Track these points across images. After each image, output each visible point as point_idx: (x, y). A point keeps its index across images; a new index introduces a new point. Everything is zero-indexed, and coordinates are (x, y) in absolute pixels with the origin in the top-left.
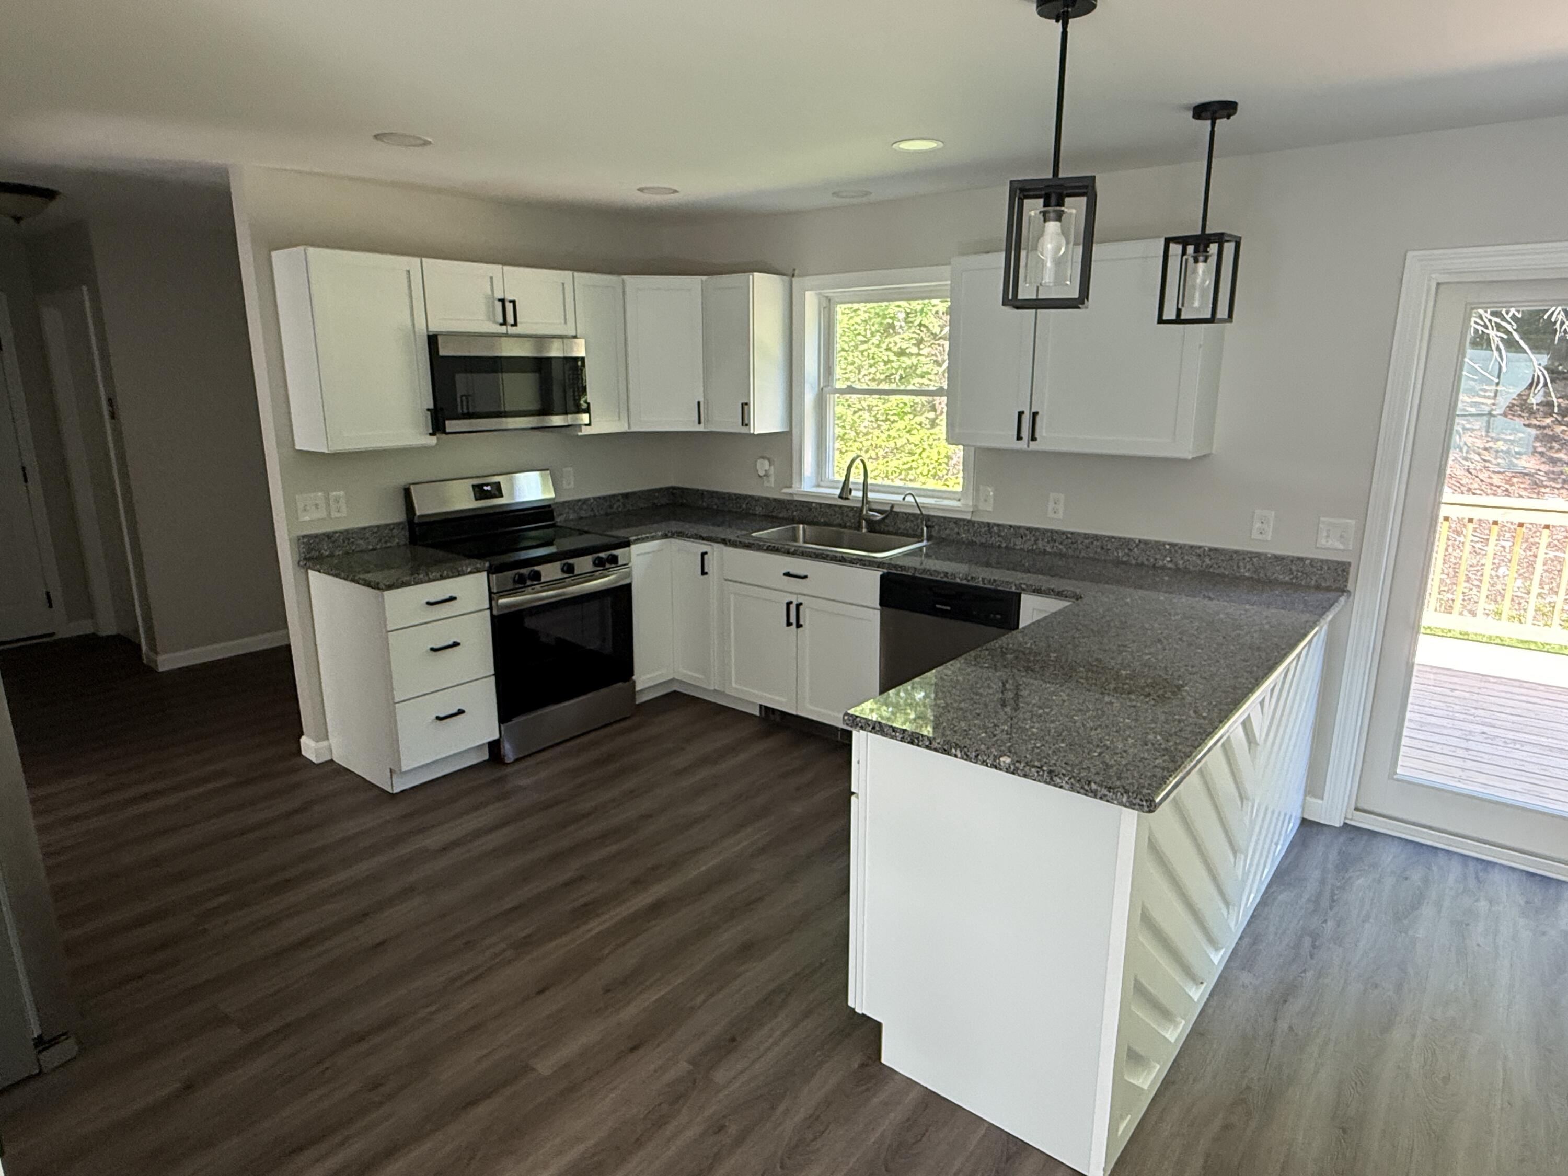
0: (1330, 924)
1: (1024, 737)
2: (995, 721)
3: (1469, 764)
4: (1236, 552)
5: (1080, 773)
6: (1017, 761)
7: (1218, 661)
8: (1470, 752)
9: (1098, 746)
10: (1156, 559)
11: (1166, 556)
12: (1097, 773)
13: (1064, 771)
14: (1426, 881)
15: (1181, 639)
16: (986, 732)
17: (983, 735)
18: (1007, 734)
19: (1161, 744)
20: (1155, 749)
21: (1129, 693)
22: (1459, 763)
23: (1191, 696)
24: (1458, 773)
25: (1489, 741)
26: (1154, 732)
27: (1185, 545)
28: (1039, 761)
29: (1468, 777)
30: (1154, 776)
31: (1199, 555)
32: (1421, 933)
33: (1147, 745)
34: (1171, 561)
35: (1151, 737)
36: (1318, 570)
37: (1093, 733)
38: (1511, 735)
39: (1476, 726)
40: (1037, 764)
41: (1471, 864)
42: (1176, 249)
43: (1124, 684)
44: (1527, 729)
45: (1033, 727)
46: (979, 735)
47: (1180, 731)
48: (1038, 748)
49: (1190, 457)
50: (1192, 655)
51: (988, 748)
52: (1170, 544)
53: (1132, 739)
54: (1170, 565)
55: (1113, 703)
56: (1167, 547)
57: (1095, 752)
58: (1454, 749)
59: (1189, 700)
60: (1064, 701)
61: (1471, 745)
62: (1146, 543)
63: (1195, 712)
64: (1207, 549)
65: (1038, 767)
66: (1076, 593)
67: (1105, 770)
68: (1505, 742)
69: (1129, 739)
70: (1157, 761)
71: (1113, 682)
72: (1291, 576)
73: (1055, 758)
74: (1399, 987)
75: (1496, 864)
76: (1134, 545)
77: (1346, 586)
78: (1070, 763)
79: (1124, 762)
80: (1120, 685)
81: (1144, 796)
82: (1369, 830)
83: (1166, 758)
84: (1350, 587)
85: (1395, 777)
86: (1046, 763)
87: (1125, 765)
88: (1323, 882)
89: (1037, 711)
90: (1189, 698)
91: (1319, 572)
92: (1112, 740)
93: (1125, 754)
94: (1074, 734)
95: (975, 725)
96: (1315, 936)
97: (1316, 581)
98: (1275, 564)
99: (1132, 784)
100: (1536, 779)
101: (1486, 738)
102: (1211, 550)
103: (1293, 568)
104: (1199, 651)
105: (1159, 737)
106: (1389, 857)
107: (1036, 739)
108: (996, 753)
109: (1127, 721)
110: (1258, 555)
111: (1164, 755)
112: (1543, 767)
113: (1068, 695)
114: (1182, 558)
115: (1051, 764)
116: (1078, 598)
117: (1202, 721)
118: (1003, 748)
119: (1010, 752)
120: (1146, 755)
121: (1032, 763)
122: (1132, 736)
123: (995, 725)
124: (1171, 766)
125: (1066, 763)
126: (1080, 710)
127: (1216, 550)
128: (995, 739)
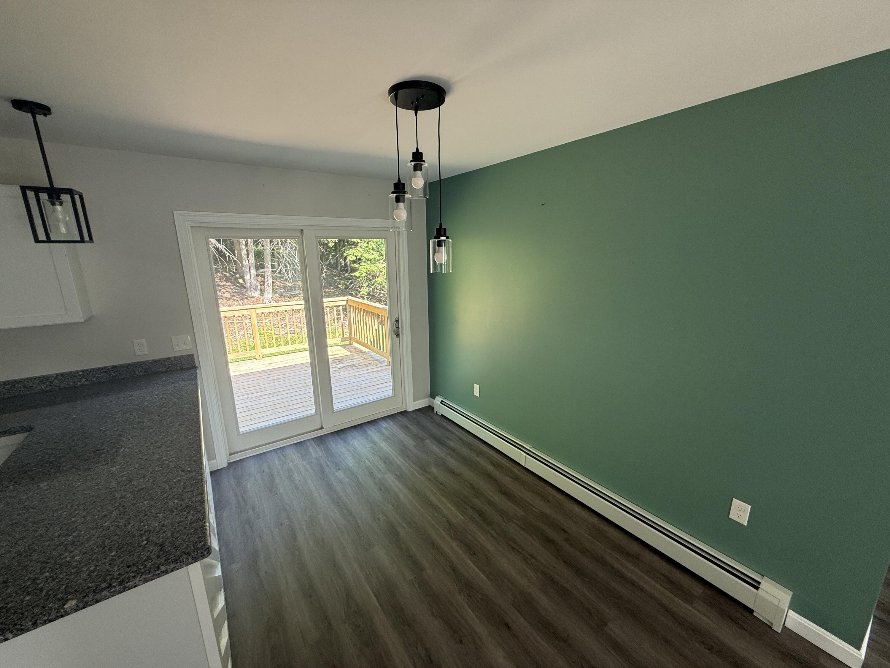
0: (250, 511)
1: (73, 571)
2: (31, 576)
3: (251, 413)
4: (129, 364)
5: (145, 566)
6: (84, 597)
7: (168, 432)
8: (248, 407)
9: (141, 535)
10: (75, 382)
11: (82, 379)
12: (158, 557)
13: (132, 575)
14: (270, 468)
15: (133, 428)
16: (28, 594)
17: (28, 598)
18: (54, 580)
19: (181, 505)
20: (181, 511)
21: (131, 482)
22: (247, 413)
23: (171, 462)
24: (249, 418)
25: (251, 400)
26: (170, 500)
27: (94, 369)
28: (105, 581)
29: (253, 417)
30: (196, 530)
31: (106, 372)
32: (281, 491)
33: (173, 512)
34: (87, 380)
35: (171, 504)
36: (179, 361)
37: (129, 527)
38: (256, 395)
39: (244, 396)
40: (103, 586)
41: (279, 451)
42: (31, 194)
43: (121, 477)
44: (260, 390)
45: (74, 557)
46: (22, 602)
47: (184, 488)
48: (94, 571)
49: (82, 320)
50: (149, 435)
51: (44, 607)
52: (82, 371)
53: (160, 514)
54: (86, 383)
55: (125, 495)
56: (81, 373)
57: (143, 541)
58: (243, 409)
59: (172, 465)
60: (85, 517)
61: (247, 404)
62: (62, 375)
63: (182, 471)
64: (109, 367)
65: (108, 588)
66: (23, 426)
67: (161, 550)
68: (256, 398)
69: (158, 515)
70: (189, 518)
71: (113, 481)
72: (166, 368)
73: (116, 568)
74: (288, 518)
75: (285, 446)
76: (53, 378)
77: (195, 365)
78: (131, 563)
79: (169, 535)
80: (120, 480)
81: (202, 549)
82: (238, 460)
83: (192, 512)
84: (197, 365)
85: (240, 433)
86: (111, 579)
87: (172, 536)
88: (236, 495)
89: (65, 540)
90: (172, 464)
91: (180, 362)
92: (148, 523)
93: (165, 528)
94: (116, 538)
95: (10, 595)
96: (248, 522)
97: (180, 367)
98: (155, 365)
99: (188, 546)
100: (273, 407)
101: (250, 399)
102: (113, 367)
103: (166, 364)
104: (151, 430)
105: (176, 501)
106: (252, 467)
107: (86, 565)
108: (56, 606)
109: (146, 502)
110: (144, 363)
111: (190, 511)
112: (272, 402)
113: (84, 510)
114: (94, 377)
115: (116, 577)
116: (29, 429)
117: (190, 475)
118: (59, 596)
119: (70, 593)
120: (179, 519)
121: (99, 588)
122: (158, 512)
123: (34, 580)
124: (199, 515)
125: (128, 567)
126: (105, 516)
127: (116, 367)
128: (44, 593)
